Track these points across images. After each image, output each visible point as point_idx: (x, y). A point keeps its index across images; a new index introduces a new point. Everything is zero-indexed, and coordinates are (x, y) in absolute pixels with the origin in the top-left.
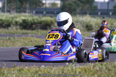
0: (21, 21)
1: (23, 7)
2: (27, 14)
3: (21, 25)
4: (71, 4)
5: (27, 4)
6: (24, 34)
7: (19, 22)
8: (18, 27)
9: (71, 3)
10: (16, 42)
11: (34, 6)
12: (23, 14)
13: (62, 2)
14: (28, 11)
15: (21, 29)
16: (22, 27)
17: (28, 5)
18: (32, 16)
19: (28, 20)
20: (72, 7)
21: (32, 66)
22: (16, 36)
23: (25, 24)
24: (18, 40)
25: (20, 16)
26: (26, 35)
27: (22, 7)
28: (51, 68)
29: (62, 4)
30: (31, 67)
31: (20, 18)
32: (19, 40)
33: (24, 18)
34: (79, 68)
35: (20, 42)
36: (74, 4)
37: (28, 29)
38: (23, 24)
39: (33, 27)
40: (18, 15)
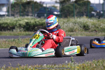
0: (24, 24)
1: (26, 10)
2: (29, 17)
3: (24, 27)
4: (69, 7)
6: (27, 35)
7: (22, 24)
8: (22, 29)
10: (21, 43)
11: (36, 9)
12: (26, 17)
13: (61, 5)
14: (30, 14)
15: (25, 31)
16: (25, 29)
17: (30, 9)
18: (34, 19)
19: (31, 22)
20: (71, 10)
21: (35, 65)
22: (20, 38)
23: (28, 26)
24: (22, 41)
25: (23, 19)
26: (30, 36)
27: (25, 11)
29: (61, 7)
31: (23, 21)
32: (23, 41)
33: (27, 21)
34: (78, 66)
35: (24, 43)
36: (72, 7)
37: (31, 31)
38: (26, 26)
39: (35, 29)
40: (21, 18)
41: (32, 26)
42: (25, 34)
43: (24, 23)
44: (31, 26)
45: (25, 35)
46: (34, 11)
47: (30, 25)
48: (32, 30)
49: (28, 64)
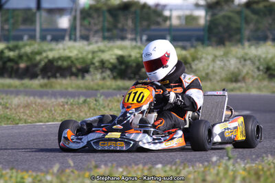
0: (113, 60)
1: (120, 25)
2: (127, 43)
3: (113, 68)
4: (230, 18)
5: (127, 20)
6: (119, 89)
7: (108, 61)
8: (108, 72)
9: (231, 14)
10: (102, 109)
11: (145, 23)
12: (119, 43)
13: (210, 14)
14: (129, 36)
15: (115, 78)
16: (115, 74)
17: (130, 23)
18: (140, 48)
19: (130, 56)
20: (234, 25)
21: (133, 165)
22: (101, 96)
23: (123, 67)
24: (106, 104)
25: (110, 49)
27: (115, 27)
28: (178, 171)
29: (208, 18)
30: (132, 167)
31: (111, 52)
32: (108, 105)
33: (119, 52)
34: (245, 169)
36: (237, 18)
38: (119, 67)
39: (141, 73)
40: (106, 46)
41: (134, 65)
42: (114, 87)
43: (114, 57)
44: (131, 66)
45: (115, 89)
46: (139, 29)
47: (128, 62)
48: (132, 76)
49: (115, 164)
